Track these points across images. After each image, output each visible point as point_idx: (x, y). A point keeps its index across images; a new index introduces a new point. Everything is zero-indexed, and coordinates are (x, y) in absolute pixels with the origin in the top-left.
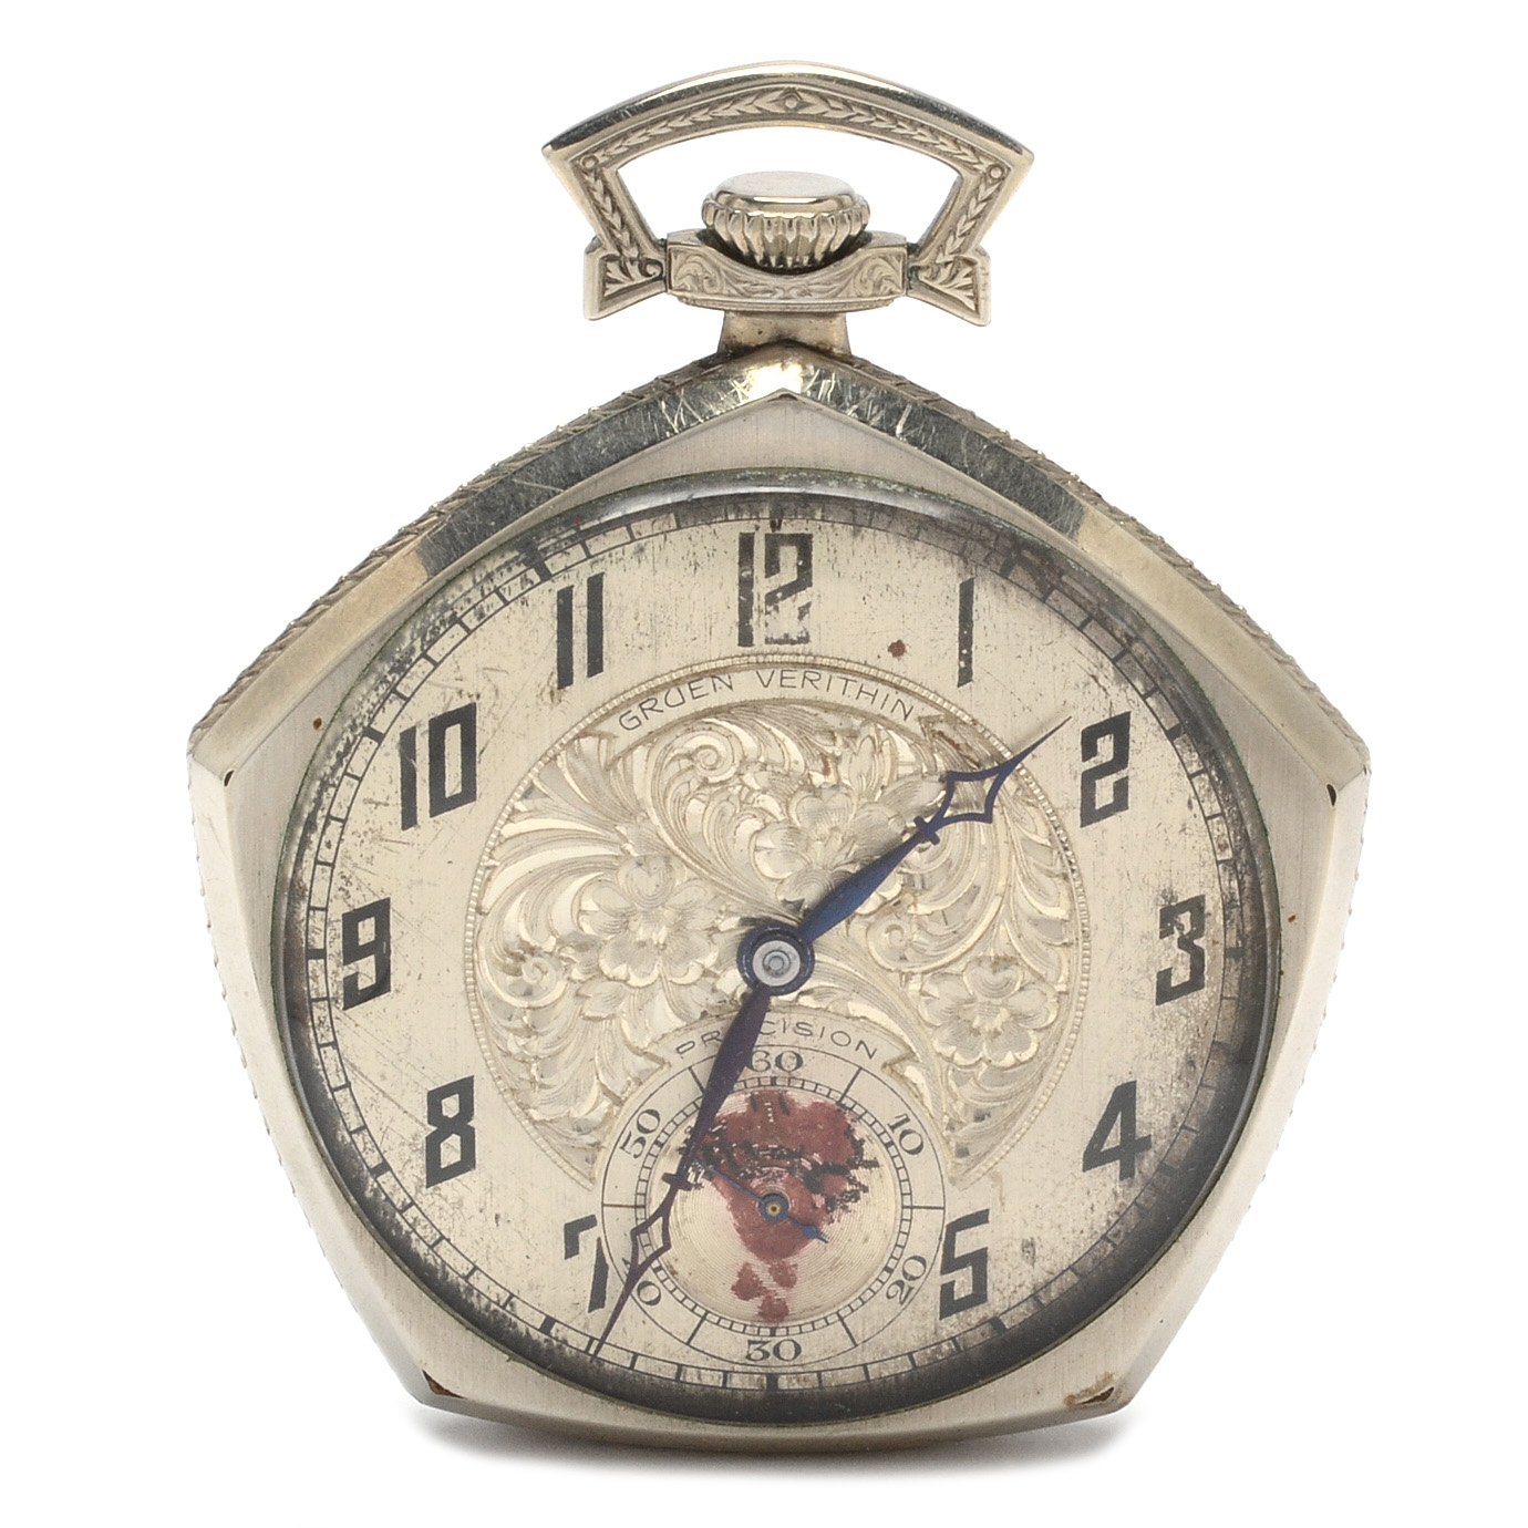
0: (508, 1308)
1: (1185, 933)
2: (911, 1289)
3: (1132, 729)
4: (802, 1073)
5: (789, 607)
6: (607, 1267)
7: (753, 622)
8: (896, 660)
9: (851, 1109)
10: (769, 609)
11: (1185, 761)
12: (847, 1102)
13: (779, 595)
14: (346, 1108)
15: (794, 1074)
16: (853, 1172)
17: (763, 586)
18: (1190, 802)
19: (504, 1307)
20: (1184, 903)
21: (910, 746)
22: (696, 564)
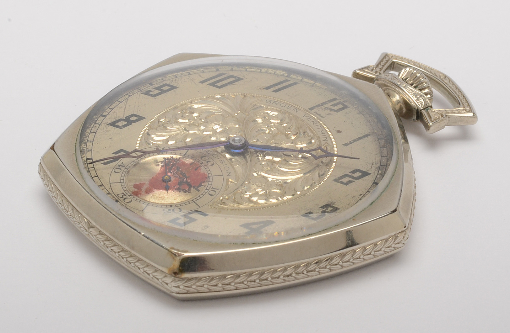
0: (87, 151)
1: (326, 211)
2: (170, 213)
3: (367, 176)
4: (210, 167)
5: (328, 111)
6: (118, 160)
7: (317, 108)
8: (336, 133)
9: (209, 179)
10: (324, 109)
11: (371, 188)
12: (211, 178)
13: (329, 109)
14: (114, 105)
15: (208, 166)
16: (192, 188)
17: (328, 105)
18: (361, 195)
19: (86, 150)
20: (334, 207)
21: (317, 144)
22: (320, 95)
